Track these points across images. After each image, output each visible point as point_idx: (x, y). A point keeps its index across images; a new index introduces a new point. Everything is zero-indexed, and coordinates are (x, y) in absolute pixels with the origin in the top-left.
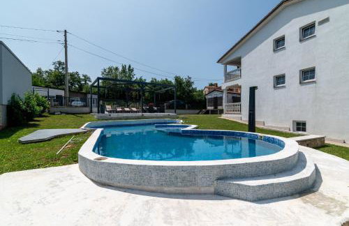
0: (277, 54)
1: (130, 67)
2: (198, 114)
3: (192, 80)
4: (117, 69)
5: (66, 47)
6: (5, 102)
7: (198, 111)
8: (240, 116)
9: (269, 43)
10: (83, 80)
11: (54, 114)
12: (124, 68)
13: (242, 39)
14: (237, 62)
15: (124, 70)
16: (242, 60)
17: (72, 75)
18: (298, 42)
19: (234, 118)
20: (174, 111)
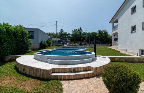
0: (132, 15)
1: (81, 28)
2: (107, 46)
3: (107, 31)
4: (76, 30)
5: (57, 26)
6: (39, 43)
7: (106, 45)
8: (117, 47)
9: (129, 10)
10: (68, 35)
11: (53, 46)
12: (79, 29)
13: (118, 11)
14: (117, 21)
15: (79, 30)
16: (119, 20)
17: (65, 33)
18: (142, 8)
19: (115, 48)
20: (89, 45)
